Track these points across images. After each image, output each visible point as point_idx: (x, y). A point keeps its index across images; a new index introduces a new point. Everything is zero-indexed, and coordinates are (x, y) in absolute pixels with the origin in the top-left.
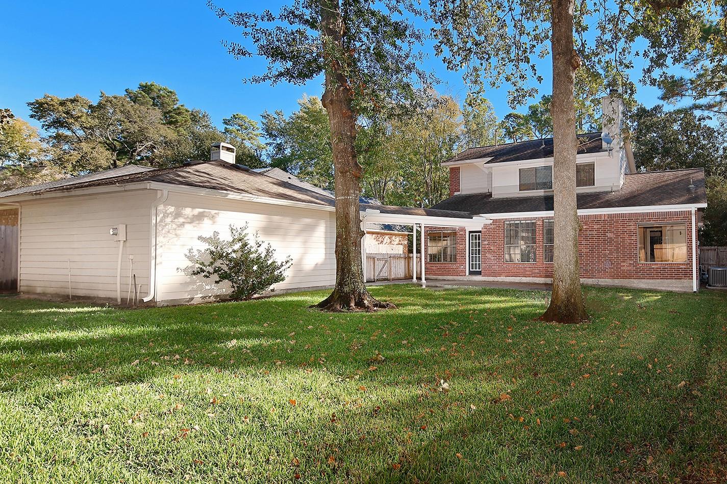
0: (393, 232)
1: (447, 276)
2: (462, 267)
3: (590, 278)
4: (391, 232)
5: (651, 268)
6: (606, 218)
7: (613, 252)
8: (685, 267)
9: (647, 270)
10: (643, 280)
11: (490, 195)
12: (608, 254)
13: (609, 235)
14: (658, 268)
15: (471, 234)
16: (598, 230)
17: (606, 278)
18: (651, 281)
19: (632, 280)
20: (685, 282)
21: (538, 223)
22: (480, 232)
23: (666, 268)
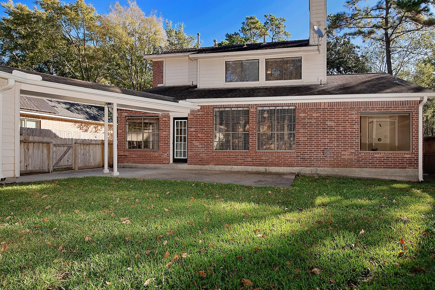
0: (99, 122)
1: (148, 163)
2: (166, 154)
3: (307, 167)
4: (97, 122)
5: (374, 157)
6: (326, 107)
7: (333, 141)
8: (410, 156)
9: (369, 159)
10: (365, 169)
11: (196, 87)
12: (328, 143)
13: (329, 123)
14: (381, 157)
15: (175, 121)
16: (317, 118)
17: (325, 167)
18: (374, 170)
19: (354, 169)
20: (410, 171)
21: (252, 110)
22: (186, 118)
23: (389, 157)
